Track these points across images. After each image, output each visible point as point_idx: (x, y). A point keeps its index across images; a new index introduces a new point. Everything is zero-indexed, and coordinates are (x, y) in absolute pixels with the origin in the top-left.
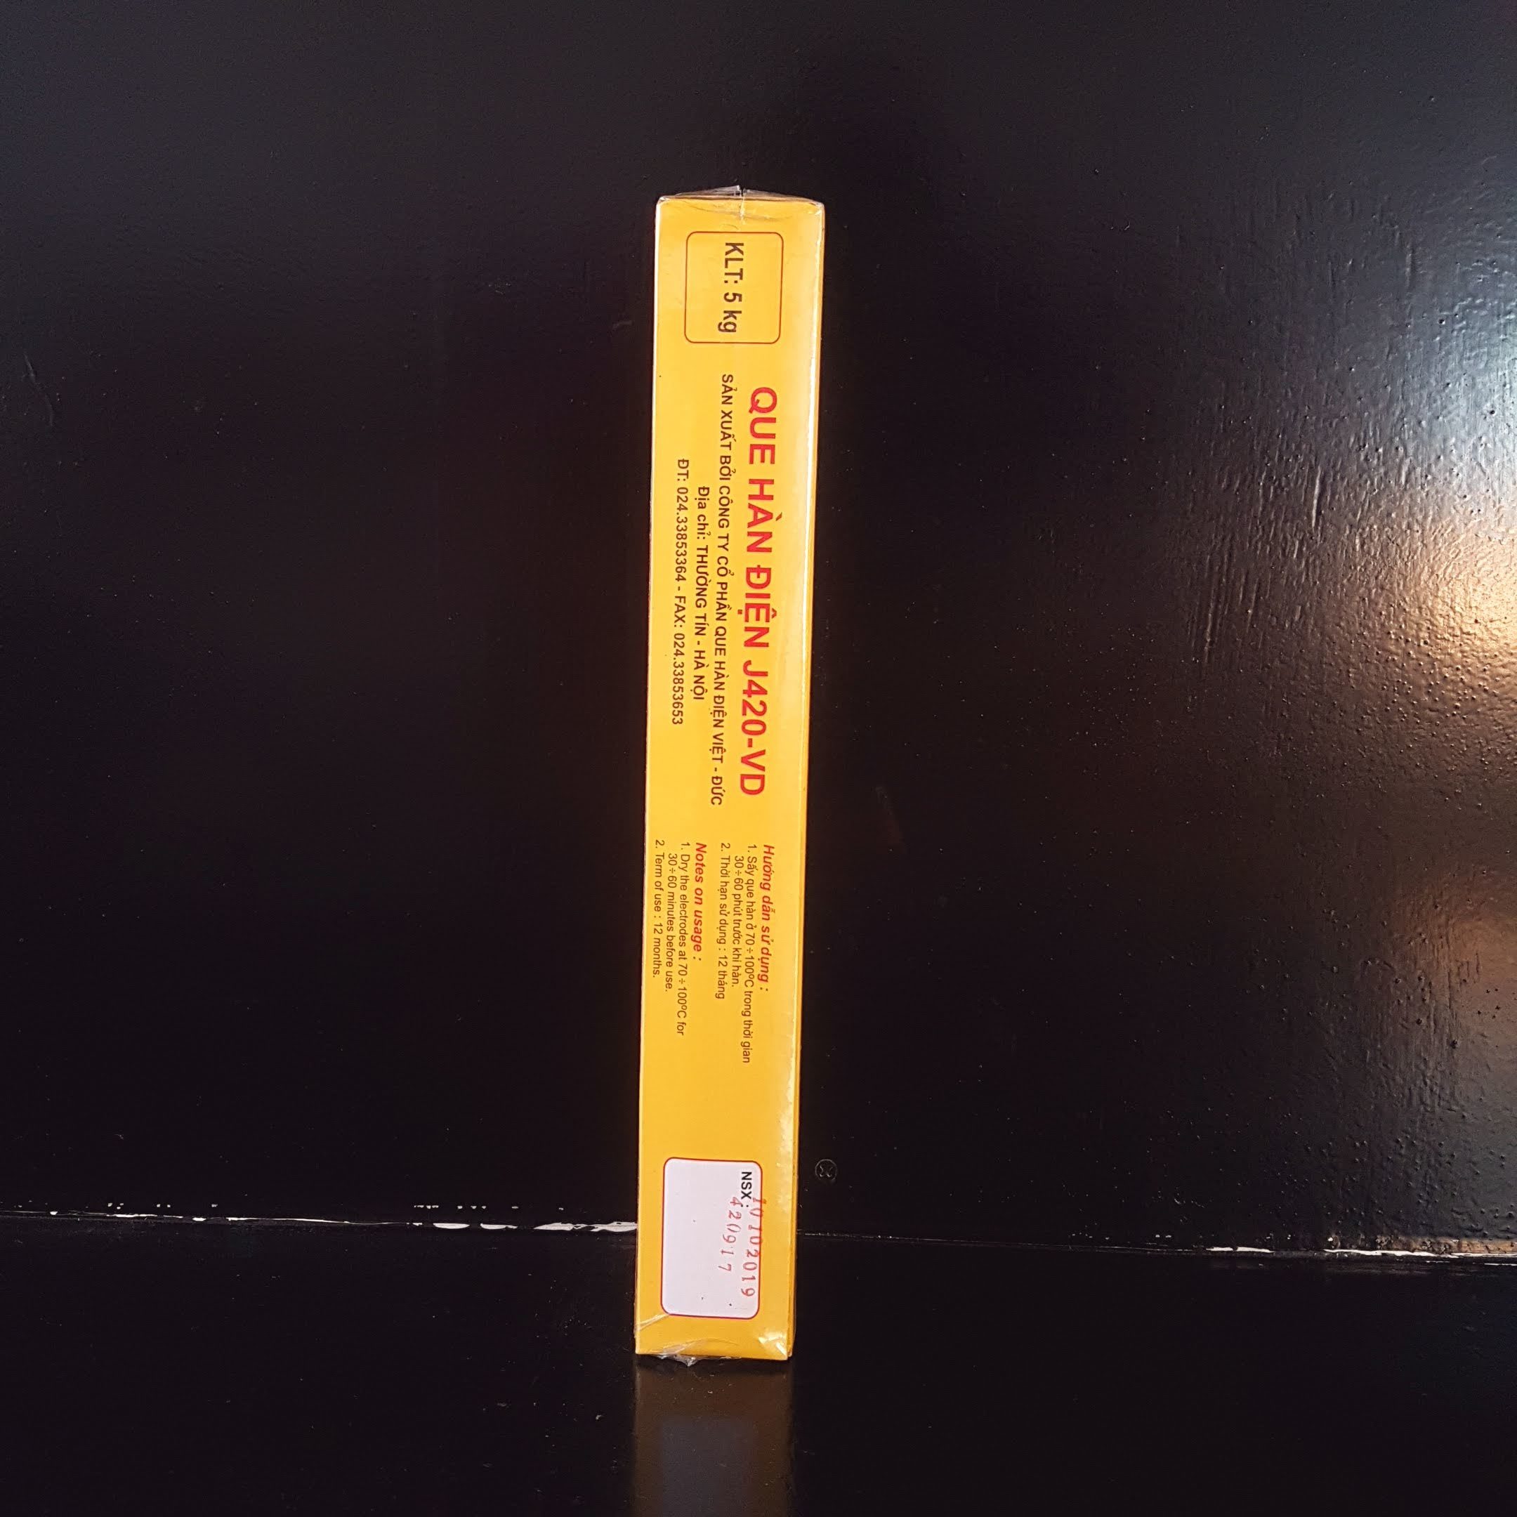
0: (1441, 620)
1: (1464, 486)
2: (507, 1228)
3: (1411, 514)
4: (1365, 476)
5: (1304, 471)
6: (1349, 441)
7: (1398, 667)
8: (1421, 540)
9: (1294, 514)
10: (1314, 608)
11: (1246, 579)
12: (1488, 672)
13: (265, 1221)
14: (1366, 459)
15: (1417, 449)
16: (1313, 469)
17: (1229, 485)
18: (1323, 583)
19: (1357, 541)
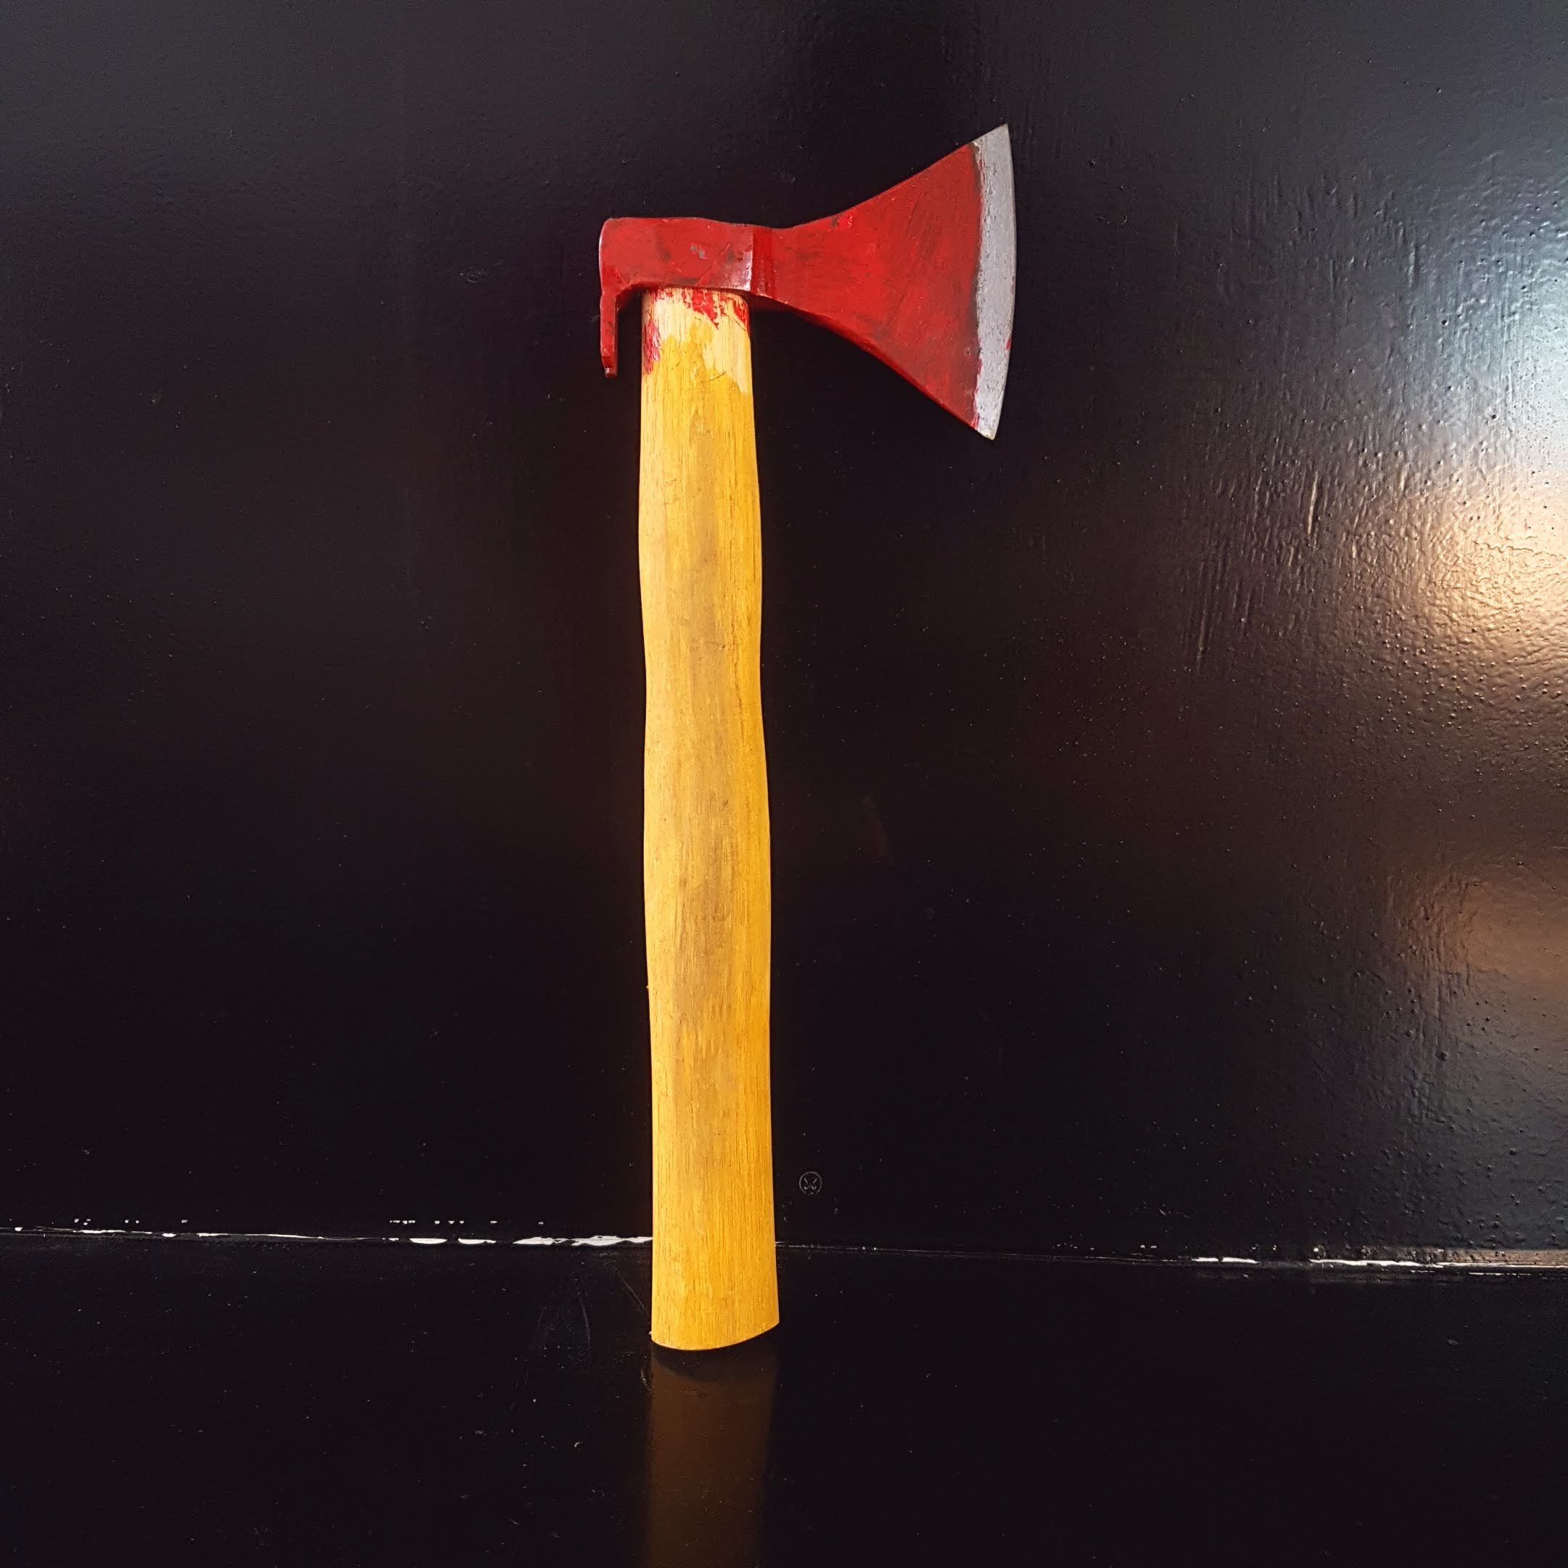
0: (1438, 629)
1: (1464, 491)
2: (485, 1243)
3: (1410, 520)
4: (1363, 482)
5: (1300, 476)
6: (1347, 446)
7: (1392, 677)
8: (1419, 547)
9: (1290, 520)
10: (1308, 617)
11: (1241, 586)
12: (1483, 682)
13: (237, 1237)
14: (1365, 464)
15: (1416, 454)
16: (1310, 476)
17: (1225, 491)
18: (1318, 592)
19: (1354, 549)
